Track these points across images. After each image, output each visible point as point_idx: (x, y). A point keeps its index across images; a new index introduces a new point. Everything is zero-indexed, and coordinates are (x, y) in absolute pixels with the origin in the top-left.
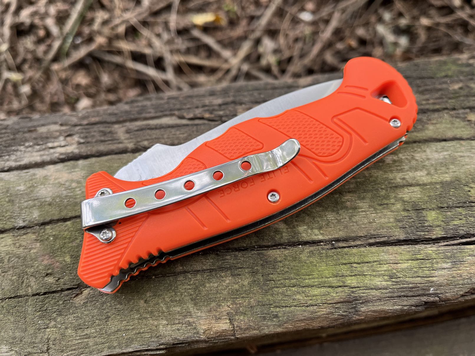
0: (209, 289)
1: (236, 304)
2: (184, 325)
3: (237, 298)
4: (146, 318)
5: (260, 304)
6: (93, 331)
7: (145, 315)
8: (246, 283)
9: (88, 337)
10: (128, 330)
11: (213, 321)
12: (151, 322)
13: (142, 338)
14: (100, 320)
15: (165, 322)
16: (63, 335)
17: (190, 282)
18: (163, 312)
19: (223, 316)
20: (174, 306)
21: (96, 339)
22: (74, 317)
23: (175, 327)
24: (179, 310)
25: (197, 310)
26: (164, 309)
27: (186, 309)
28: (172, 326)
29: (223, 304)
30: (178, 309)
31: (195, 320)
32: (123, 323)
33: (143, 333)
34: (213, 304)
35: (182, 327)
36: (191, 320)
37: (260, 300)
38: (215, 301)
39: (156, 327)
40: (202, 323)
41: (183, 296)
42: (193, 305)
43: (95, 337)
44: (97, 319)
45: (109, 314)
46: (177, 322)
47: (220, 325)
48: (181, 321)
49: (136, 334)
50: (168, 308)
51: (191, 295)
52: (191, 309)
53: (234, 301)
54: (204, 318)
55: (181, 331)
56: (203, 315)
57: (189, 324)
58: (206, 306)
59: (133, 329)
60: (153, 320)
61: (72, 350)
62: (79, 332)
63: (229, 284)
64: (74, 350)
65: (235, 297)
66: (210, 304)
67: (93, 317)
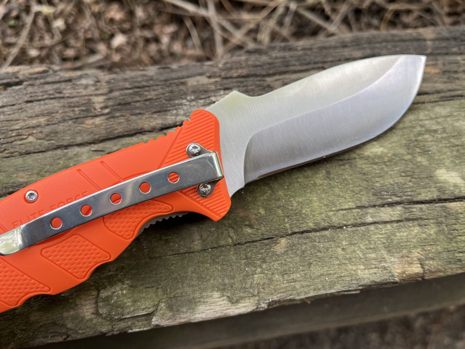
0: (399, 238)
1: (426, 251)
2: (380, 270)
3: (425, 246)
4: (345, 264)
5: (446, 250)
6: (298, 276)
7: (344, 261)
8: (432, 232)
9: (294, 281)
10: (330, 274)
11: (407, 266)
12: (350, 267)
13: (343, 280)
14: (302, 266)
15: (362, 267)
16: (271, 280)
17: (381, 231)
18: (360, 258)
19: (414, 261)
20: (370, 253)
21: (302, 282)
22: (278, 264)
23: (372, 271)
24: (375, 256)
25: (391, 256)
26: (361, 255)
27: (380, 256)
28: (369, 270)
29: (413, 251)
30: (373, 255)
31: (390, 264)
32: (325, 268)
33: (344, 277)
34: (405, 251)
35: (378, 271)
36: (386, 265)
37: (446, 247)
38: (406, 248)
39: (355, 271)
40: (396, 267)
41: (377, 244)
42: (386, 252)
43: (301, 281)
44: (300, 266)
45: (311, 261)
46: (373, 266)
47: (413, 269)
48: (377, 266)
49: (338, 277)
50: (364, 254)
51: (384, 243)
52: (385, 256)
53: (423, 248)
54: (397, 263)
55: (378, 275)
56: (396, 260)
57: (385, 268)
58: (399, 253)
59: (334, 273)
60: (352, 265)
61: (280, 293)
62: (286, 277)
63: (417, 233)
64: (283, 292)
65: (424, 244)
66: (402, 251)
67: (296, 264)
